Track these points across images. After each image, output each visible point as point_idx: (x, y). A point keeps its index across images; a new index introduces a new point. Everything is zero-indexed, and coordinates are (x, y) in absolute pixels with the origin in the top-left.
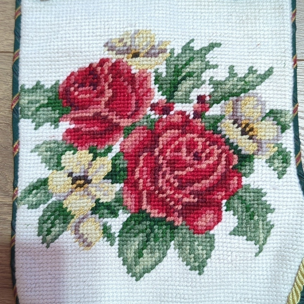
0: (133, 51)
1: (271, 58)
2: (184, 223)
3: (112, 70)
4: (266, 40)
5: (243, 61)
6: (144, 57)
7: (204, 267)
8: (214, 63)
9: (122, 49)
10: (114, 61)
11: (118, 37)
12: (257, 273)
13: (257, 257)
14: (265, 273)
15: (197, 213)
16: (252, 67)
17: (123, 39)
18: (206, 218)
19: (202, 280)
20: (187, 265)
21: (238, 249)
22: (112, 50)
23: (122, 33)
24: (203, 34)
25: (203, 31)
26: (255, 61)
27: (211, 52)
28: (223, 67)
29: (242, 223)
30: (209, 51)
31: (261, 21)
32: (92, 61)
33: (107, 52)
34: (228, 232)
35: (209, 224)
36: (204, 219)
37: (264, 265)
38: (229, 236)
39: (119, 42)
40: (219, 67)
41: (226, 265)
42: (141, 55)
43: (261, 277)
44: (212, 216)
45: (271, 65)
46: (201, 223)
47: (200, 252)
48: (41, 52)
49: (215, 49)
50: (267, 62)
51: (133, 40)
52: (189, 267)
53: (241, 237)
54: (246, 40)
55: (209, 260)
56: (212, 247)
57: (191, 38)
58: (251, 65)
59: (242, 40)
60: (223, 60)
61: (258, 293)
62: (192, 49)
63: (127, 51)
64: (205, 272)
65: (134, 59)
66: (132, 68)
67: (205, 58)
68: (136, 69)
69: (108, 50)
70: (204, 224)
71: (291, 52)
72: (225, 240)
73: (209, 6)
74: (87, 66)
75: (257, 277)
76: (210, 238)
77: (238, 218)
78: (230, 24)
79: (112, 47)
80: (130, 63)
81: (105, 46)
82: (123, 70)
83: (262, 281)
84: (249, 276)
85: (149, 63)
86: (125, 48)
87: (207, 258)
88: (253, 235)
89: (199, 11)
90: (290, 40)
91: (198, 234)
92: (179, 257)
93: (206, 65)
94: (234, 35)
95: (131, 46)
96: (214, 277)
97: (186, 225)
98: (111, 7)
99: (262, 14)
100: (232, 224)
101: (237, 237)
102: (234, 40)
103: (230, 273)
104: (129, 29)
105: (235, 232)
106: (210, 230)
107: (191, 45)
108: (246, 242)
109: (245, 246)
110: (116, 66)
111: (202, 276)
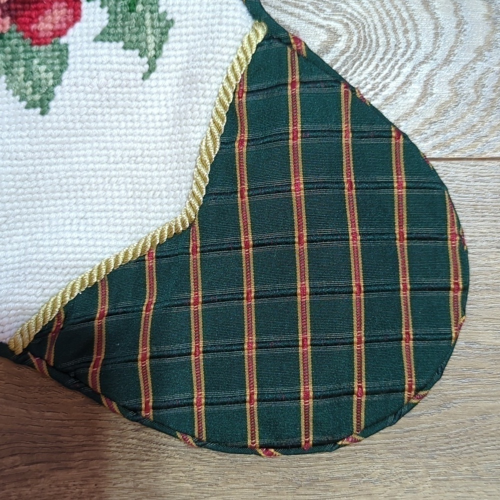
2: (14, 27)
7: (49, 100)
12: (149, 111)
13: (147, 82)
14: (164, 110)
15: (37, 9)
18: (53, 16)
19: (49, 125)
20: (21, 100)
21: (109, 66)
29: (116, 20)
34: (92, 38)
35: (58, 27)
36: (49, 18)
37: (162, 97)
38: (93, 44)
41: (90, 96)
43: (157, 118)
44: (63, 11)
46: (44, 26)
47: (43, 75)
52: (24, 103)
53: (114, 44)
55: (57, 89)
56: (64, 64)
61: (153, 145)
64: (53, 110)
70: (50, 27)
72: (86, 52)
75: (151, 118)
76: (61, 50)
77: (109, 12)
83: (158, 124)
84: (136, 117)
87: (54, 86)
88: (134, 38)
91: (39, 44)
92: (7, 89)
96: (70, 118)
97: (17, 31)
100: (98, 23)
101: (107, 44)
103: (99, 110)
105: (105, 36)
106: (60, 36)
108: (122, 52)
109: (123, 59)
111: (47, 117)
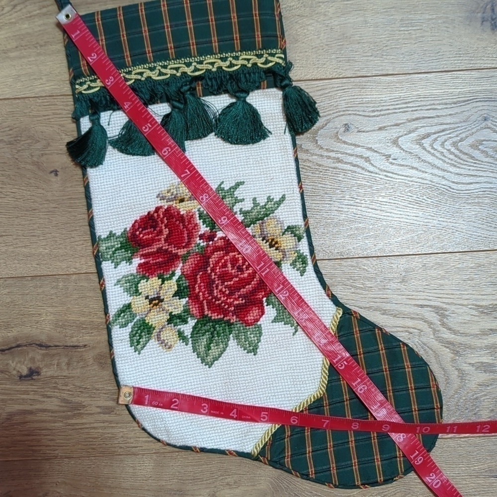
0: (180, 198)
1: (283, 187)
2: (238, 320)
3: (166, 214)
4: (278, 174)
5: (262, 193)
6: (188, 201)
7: (257, 349)
8: (241, 198)
9: (170, 197)
10: (166, 207)
11: (166, 189)
12: (297, 347)
13: (295, 336)
14: (303, 347)
15: (246, 311)
16: (270, 196)
17: (170, 190)
18: (253, 313)
19: (257, 359)
20: (244, 350)
21: (279, 332)
22: (164, 199)
23: (169, 185)
24: (230, 177)
25: (229, 174)
26: (271, 191)
27: (238, 189)
28: (248, 200)
29: (280, 313)
30: (236, 188)
31: (272, 160)
32: (149, 210)
33: (160, 202)
34: (271, 321)
35: (256, 318)
36: (252, 314)
37: (301, 341)
38: (271, 324)
39: (168, 192)
40: (245, 200)
41: (273, 345)
42: (186, 199)
43: (300, 350)
44: (257, 311)
45: (283, 193)
46: (250, 318)
47: (253, 339)
48: (109, 208)
49: (240, 186)
50: (280, 191)
51: (178, 189)
52: (246, 351)
53: (280, 323)
54: (263, 176)
55: (259, 344)
56: (261, 333)
57: (221, 181)
58: (268, 195)
59: (260, 176)
60: (247, 194)
61: (300, 362)
62: (223, 189)
63: (175, 198)
64: (259, 353)
65: (181, 204)
66: (181, 210)
67: (234, 195)
68: (184, 210)
69: (161, 200)
70: (252, 318)
71: (296, 181)
72: (269, 327)
73: (231, 153)
74: (146, 214)
75: (298, 350)
76: (258, 327)
77: (276, 310)
78: (249, 166)
79: (162, 197)
80: (178, 207)
81: (157, 197)
82: (174, 213)
83: (301, 353)
84: (292, 351)
85: (193, 204)
86: (173, 196)
87: (258, 343)
88: (288, 320)
89: (224, 158)
90: (295, 172)
91: (249, 326)
92: (238, 345)
93: (236, 200)
94: (253, 174)
95: (177, 194)
96: (265, 355)
97: (239, 321)
98: (157, 166)
99: (271, 155)
100: (272, 315)
101: (277, 323)
102: (254, 177)
103: (277, 350)
104: (174, 181)
105: (275, 320)
106: (257, 321)
107: (222, 186)
108: (284, 326)
109: (284, 329)
110: (168, 211)
111: (257, 356)
